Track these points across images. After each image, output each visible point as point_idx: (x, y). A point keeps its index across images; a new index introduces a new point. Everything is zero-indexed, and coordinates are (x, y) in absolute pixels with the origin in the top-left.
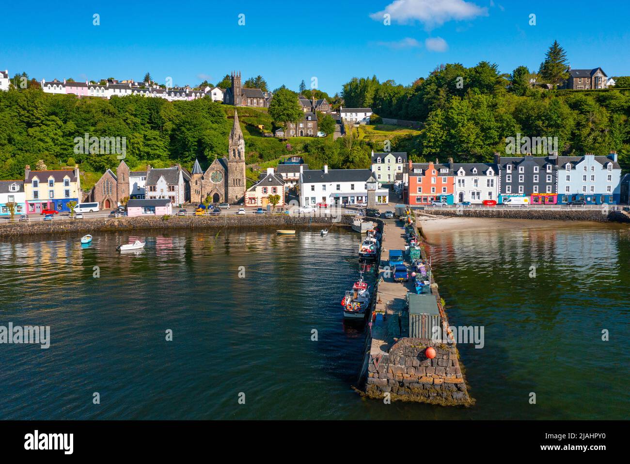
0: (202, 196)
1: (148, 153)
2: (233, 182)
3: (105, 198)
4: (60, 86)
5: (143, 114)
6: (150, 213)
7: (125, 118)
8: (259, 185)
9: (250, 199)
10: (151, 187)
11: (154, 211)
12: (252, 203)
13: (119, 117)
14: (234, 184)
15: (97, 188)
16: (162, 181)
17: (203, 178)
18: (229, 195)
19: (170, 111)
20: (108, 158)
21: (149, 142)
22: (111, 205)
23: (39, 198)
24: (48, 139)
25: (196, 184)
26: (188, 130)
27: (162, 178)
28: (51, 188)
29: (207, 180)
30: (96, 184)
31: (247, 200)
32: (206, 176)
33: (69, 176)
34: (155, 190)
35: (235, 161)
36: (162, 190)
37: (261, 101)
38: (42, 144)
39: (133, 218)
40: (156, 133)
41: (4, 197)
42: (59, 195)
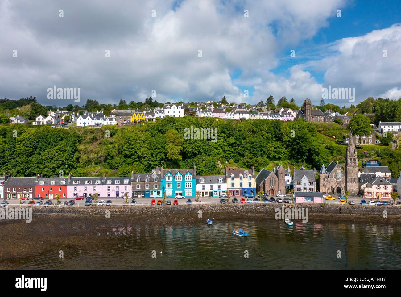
0: (328, 189)
1: (275, 157)
2: (350, 180)
3: (271, 188)
4: (211, 112)
5: (271, 132)
6: (309, 201)
7: (262, 135)
8: (375, 184)
9: (368, 193)
10: (297, 182)
11: (312, 200)
12: (369, 196)
13: (259, 134)
14: (351, 181)
15: (266, 181)
16: (305, 179)
17: (328, 177)
18: (348, 189)
19: (287, 129)
20: (256, 160)
21: (276, 150)
22: (274, 192)
23: (235, 187)
24: (219, 148)
25: (324, 180)
26: (302, 142)
27: (305, 176)
28: (241, 181)
29: (331, 178)
30: (266, 180)
31: (366, 194)
32: (331, 175)
33: (251, 174)
34: (300, 184)
35: (352, 166)
36: (305, 184)
37: (322, 118)
38: (216, 151)
39: (300, 204)
40: (279, 143)
41: (216, 186)
42: (246, 186)
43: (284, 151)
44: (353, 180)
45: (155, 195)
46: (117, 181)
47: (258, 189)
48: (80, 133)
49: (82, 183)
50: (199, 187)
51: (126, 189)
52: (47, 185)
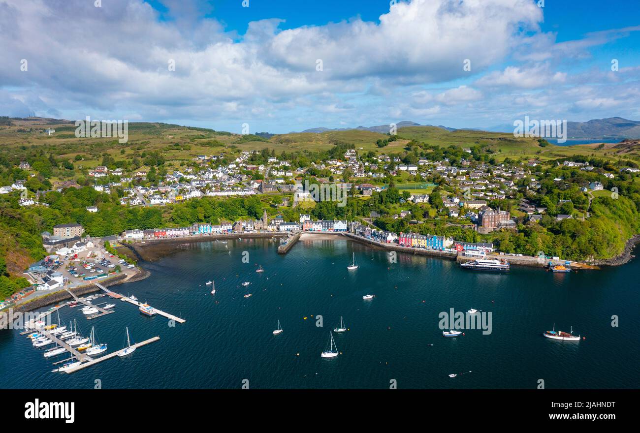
0: (258, 228)
1: (241, 215)
3: (237, 228)
8: (270, 226)
10: (247, 226)
11: (249, 232)
12: (269, 230)
15: (236, 226)
18: (264, 228)
20: (233, 217)
21: (242, 212)
22: (239, 230)
25: (256, 225)
26: (252, 208)
27: (249, 224)
28: (227, 227)
32: (259, 223)
33: (231, 224)
35: (265, 220)
39: (245, 234)
40: (243, 209)
41: (218, 229)
42: (229, 228)
43: (246, 212)
44: (265, 225)
45: (197, 233)
46: (184, 229)
47: (233, 229)
48: (159, 209)
49: (171, 230)
50: (212, 230)
51: (187, 232)
52: (159, 232)
